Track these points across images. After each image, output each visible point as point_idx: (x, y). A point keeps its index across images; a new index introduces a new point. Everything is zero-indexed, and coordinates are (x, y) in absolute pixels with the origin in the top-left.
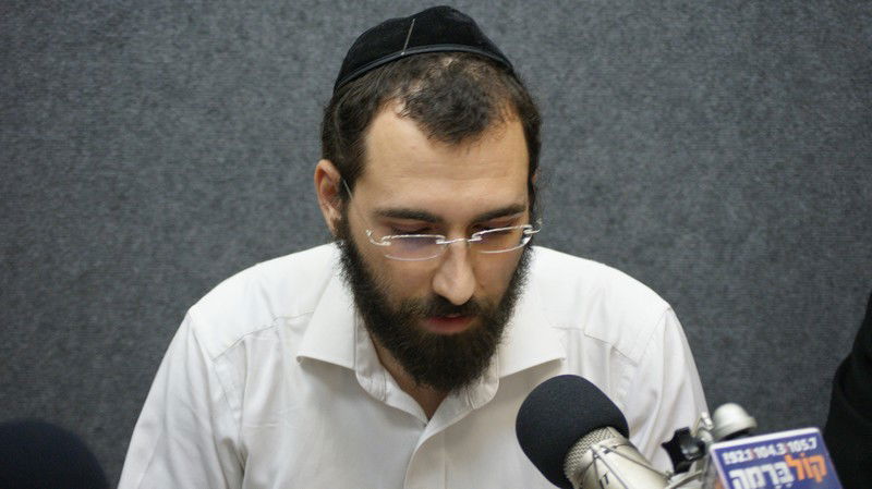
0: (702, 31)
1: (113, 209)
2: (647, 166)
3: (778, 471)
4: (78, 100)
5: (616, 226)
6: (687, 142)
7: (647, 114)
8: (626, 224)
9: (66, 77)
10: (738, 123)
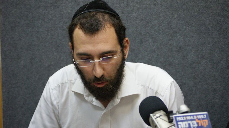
0: (208, 6)
1: (56, 49)
2: (193, 42)
3: (193, 123)
4: (48, 21)
5: (185, 58)
6: (204, 36)
7: (194, 28)
8: (188, 57)
9: (44, 15)
10: (218, 31)
